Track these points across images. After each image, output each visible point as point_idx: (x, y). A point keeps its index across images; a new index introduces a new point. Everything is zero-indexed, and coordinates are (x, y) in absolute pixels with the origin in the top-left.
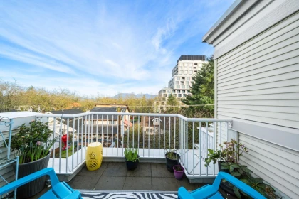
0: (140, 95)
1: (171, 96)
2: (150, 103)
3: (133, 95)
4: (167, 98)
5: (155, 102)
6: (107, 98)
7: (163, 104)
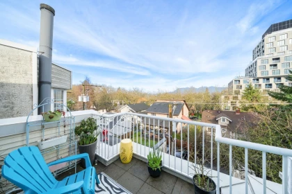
0: (202, 88)
1: (250, 88)
2: (215, 98)
3: (193, 89)
4: (242, 91)
5: (223, 97)
6: (166, 93)
7: (236, 98)
